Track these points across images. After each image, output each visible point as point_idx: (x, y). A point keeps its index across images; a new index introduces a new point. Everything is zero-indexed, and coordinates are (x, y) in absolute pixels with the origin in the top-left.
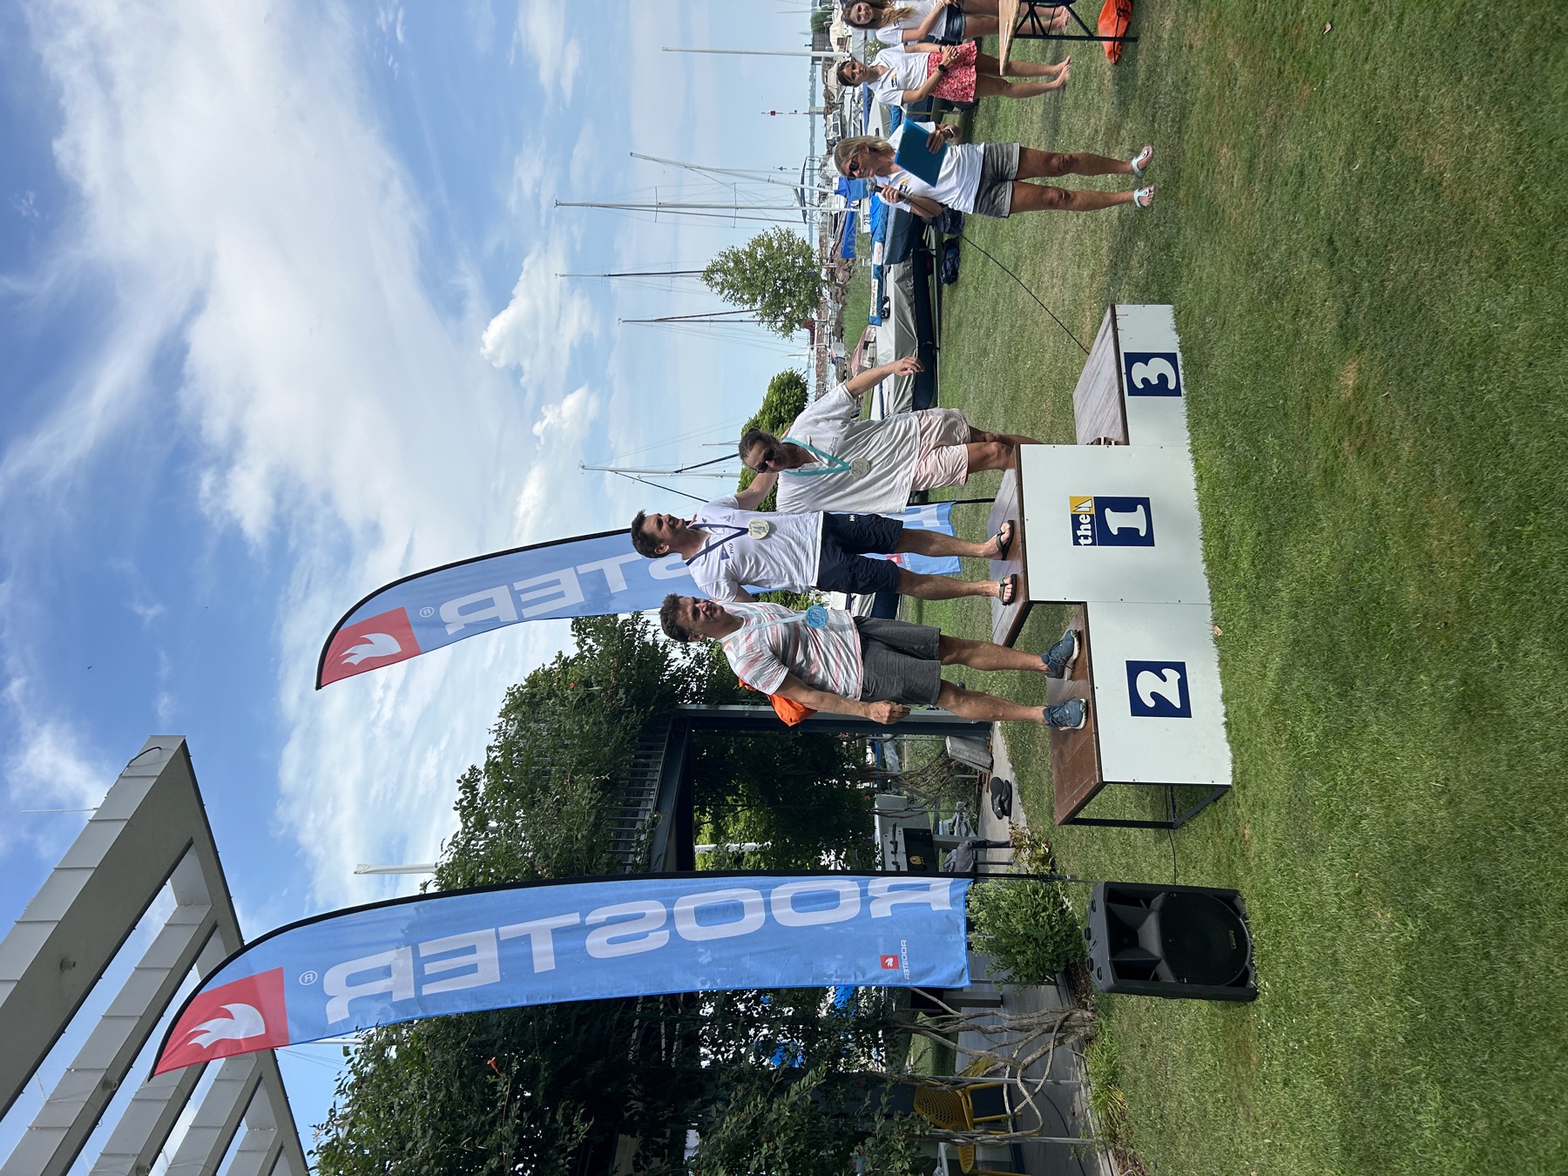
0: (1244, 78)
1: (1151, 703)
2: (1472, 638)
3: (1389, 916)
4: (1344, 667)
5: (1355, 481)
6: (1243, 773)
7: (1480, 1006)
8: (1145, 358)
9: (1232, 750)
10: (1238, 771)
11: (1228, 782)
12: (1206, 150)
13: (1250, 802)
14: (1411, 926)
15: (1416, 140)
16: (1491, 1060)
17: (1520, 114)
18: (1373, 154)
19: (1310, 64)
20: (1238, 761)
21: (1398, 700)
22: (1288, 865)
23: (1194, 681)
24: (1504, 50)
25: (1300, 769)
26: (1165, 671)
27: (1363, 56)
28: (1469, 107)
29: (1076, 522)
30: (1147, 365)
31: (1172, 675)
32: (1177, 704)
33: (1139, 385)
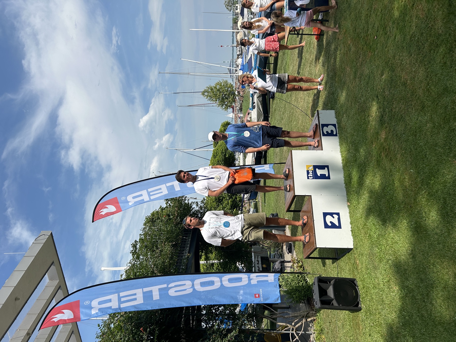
0: (353, 49)
1: (330, 225)
2: (418, 211)
3: (397, 288)
4: (383, 217)
5: (385, 164)
6: (356, 245)
7: (422, 316)
8: (327, 125)
9: (353, 238)
10: (355, 244)
11: (352, 247)
12: (343, 68)
13: (358, 253)
14: (403, 292)
15: (400, 71)
16: (426, 331)
17: (428, 67)
18: (388, 74)
19: (371, 47)
20: (355, 241)
21: (398, 227)
22: (369, 272)
23: (342, 218)
24: (423, 49)
25: (372, 245)
26: (334, 215)
27: (385, 46)
28: (414, 63)
29: (308, 172)
30: (328, 127)
31: (336, 216)
32: (337, 225)
33: (325, 133)
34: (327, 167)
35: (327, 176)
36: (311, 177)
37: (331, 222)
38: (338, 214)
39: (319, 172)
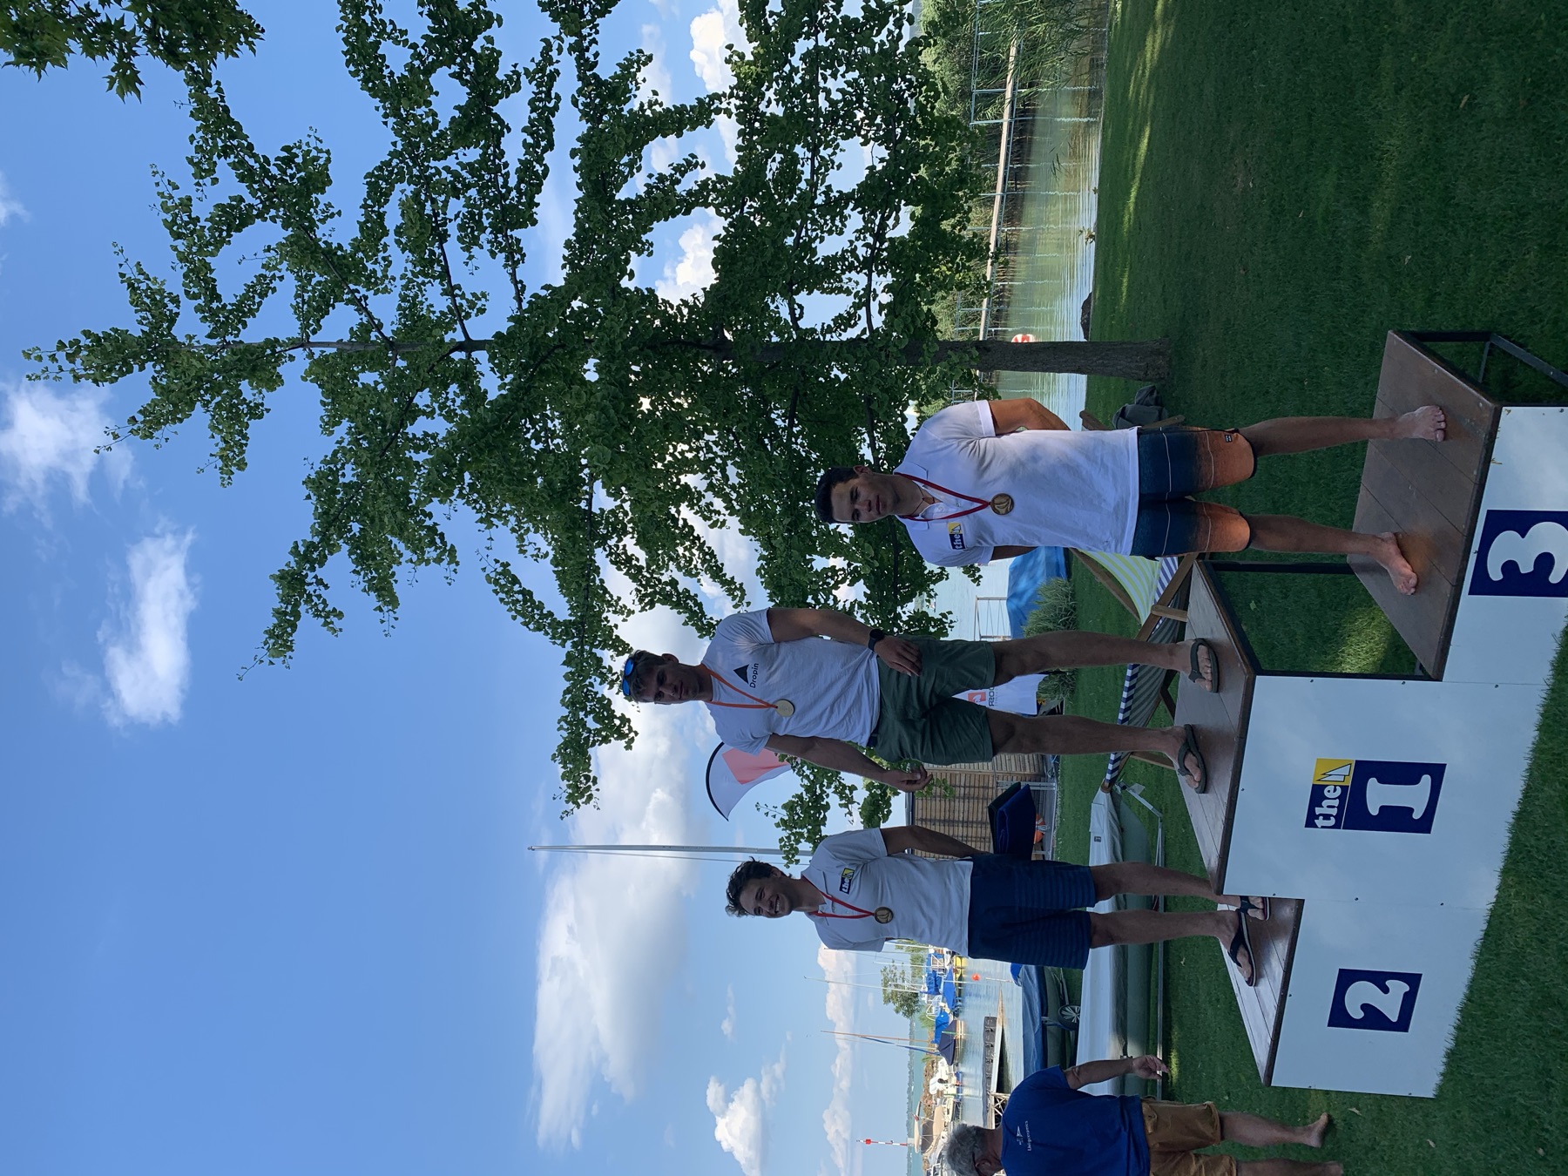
1: (1357, 1014)
8: (1522, 521)
23: (1427, 994)
26: (1388, 983)
29: (1317, 795)
30: (1523, 536)
31: (1398, 988)
32: (1394, 1018)
33: (1496, 574)
34: (1437, 772)
35: (1417, 815)
36: (1327, 817)
37: (1365, 1007)
38: (1413, 980)
39: (1378, 795)
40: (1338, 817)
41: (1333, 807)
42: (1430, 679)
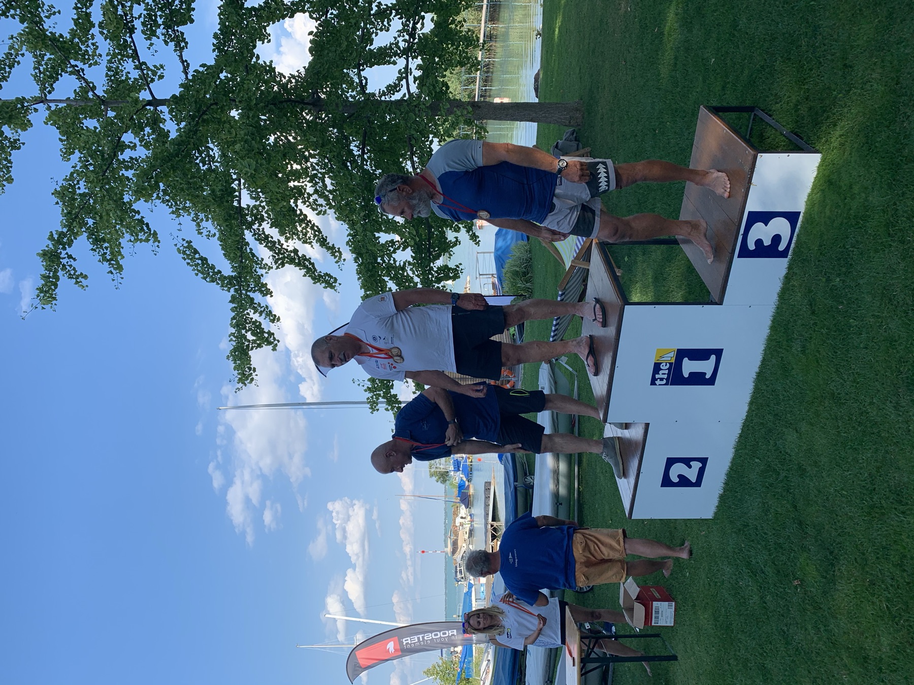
1: (675, 480)
8: (765, 217)
23: (711, 468)
26: (691, 463)
29: (657, 368)
30: (766, 226)
31: (696, 465)
32: (694, 480)
33: (751, 246)
34: (718, 353)
35: (708, 376)
36: (662, 379)
37: (680, 476)
38: (704, 461)
39: (689, 367)
40: (667, 379)
41: (665, 374)
42: (716, 304)
